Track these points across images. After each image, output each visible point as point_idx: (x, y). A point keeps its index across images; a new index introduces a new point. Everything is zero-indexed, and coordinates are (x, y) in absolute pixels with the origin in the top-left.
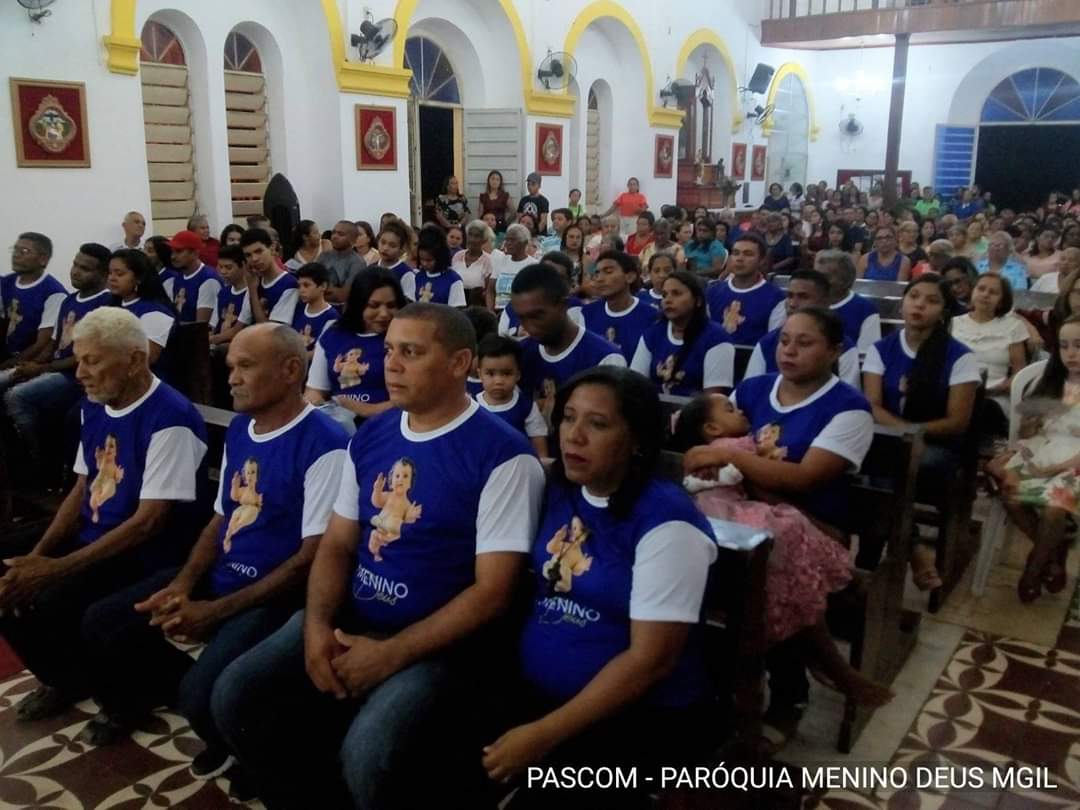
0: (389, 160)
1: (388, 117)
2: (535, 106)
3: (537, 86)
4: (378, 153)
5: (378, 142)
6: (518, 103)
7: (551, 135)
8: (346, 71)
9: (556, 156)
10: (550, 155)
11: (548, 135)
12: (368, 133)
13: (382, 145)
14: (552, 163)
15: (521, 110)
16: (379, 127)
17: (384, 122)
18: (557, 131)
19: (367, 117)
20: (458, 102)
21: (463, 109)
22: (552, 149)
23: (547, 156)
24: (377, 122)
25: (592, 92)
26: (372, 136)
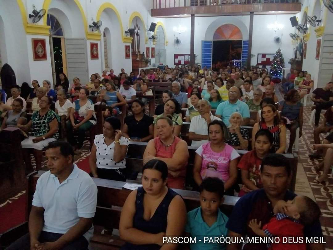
0: (44, 57)
1: (43, 42)
2: (89, 37)
3: (89, 30)
4: (41, 55)
5: (40, 51)
6: (84, 36)
7: (95, 46)
8: (28, 27)
9: (97, 53)
10: (95, 53)
11: (94, 46)
12: (37, 48)
13: (42, 52)
14: (95, 55)
15: (85, 38)
16: (40, 46)
17: (42, 44)
18: (96, 45)
19: (36, 43)
20: (62, 35)
21: (64, 38)
22: (95, 51)
23: (94, 53)
24: (40, 44)
25: (104, 32)
26: (38, 49)
